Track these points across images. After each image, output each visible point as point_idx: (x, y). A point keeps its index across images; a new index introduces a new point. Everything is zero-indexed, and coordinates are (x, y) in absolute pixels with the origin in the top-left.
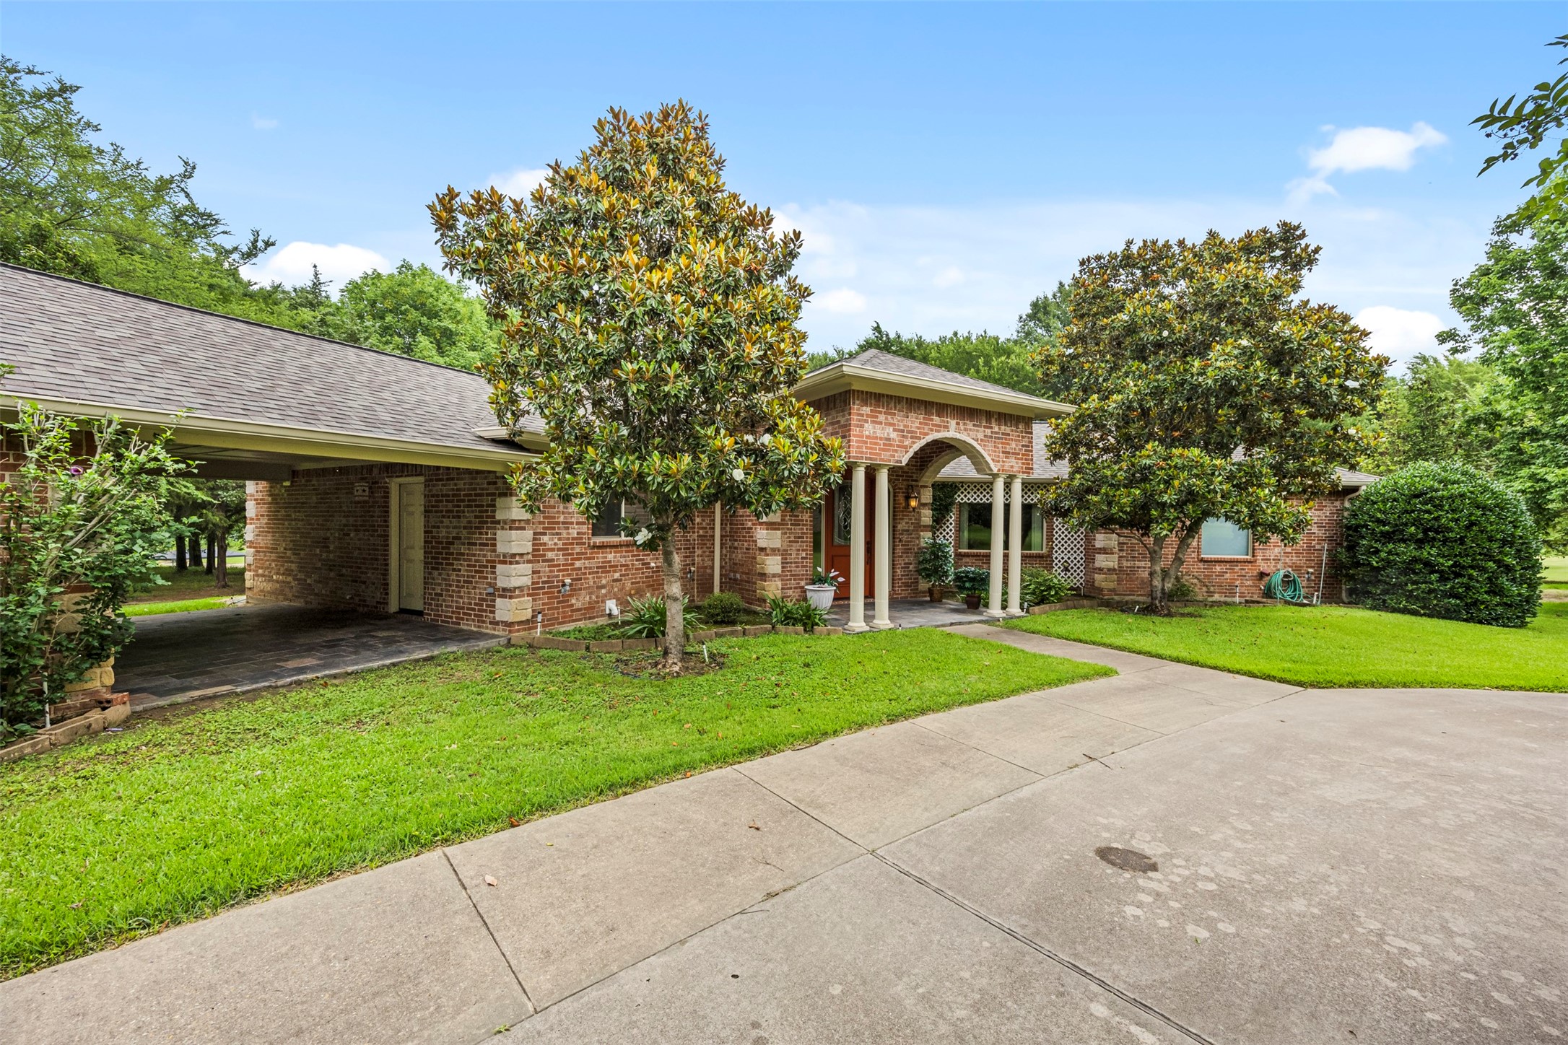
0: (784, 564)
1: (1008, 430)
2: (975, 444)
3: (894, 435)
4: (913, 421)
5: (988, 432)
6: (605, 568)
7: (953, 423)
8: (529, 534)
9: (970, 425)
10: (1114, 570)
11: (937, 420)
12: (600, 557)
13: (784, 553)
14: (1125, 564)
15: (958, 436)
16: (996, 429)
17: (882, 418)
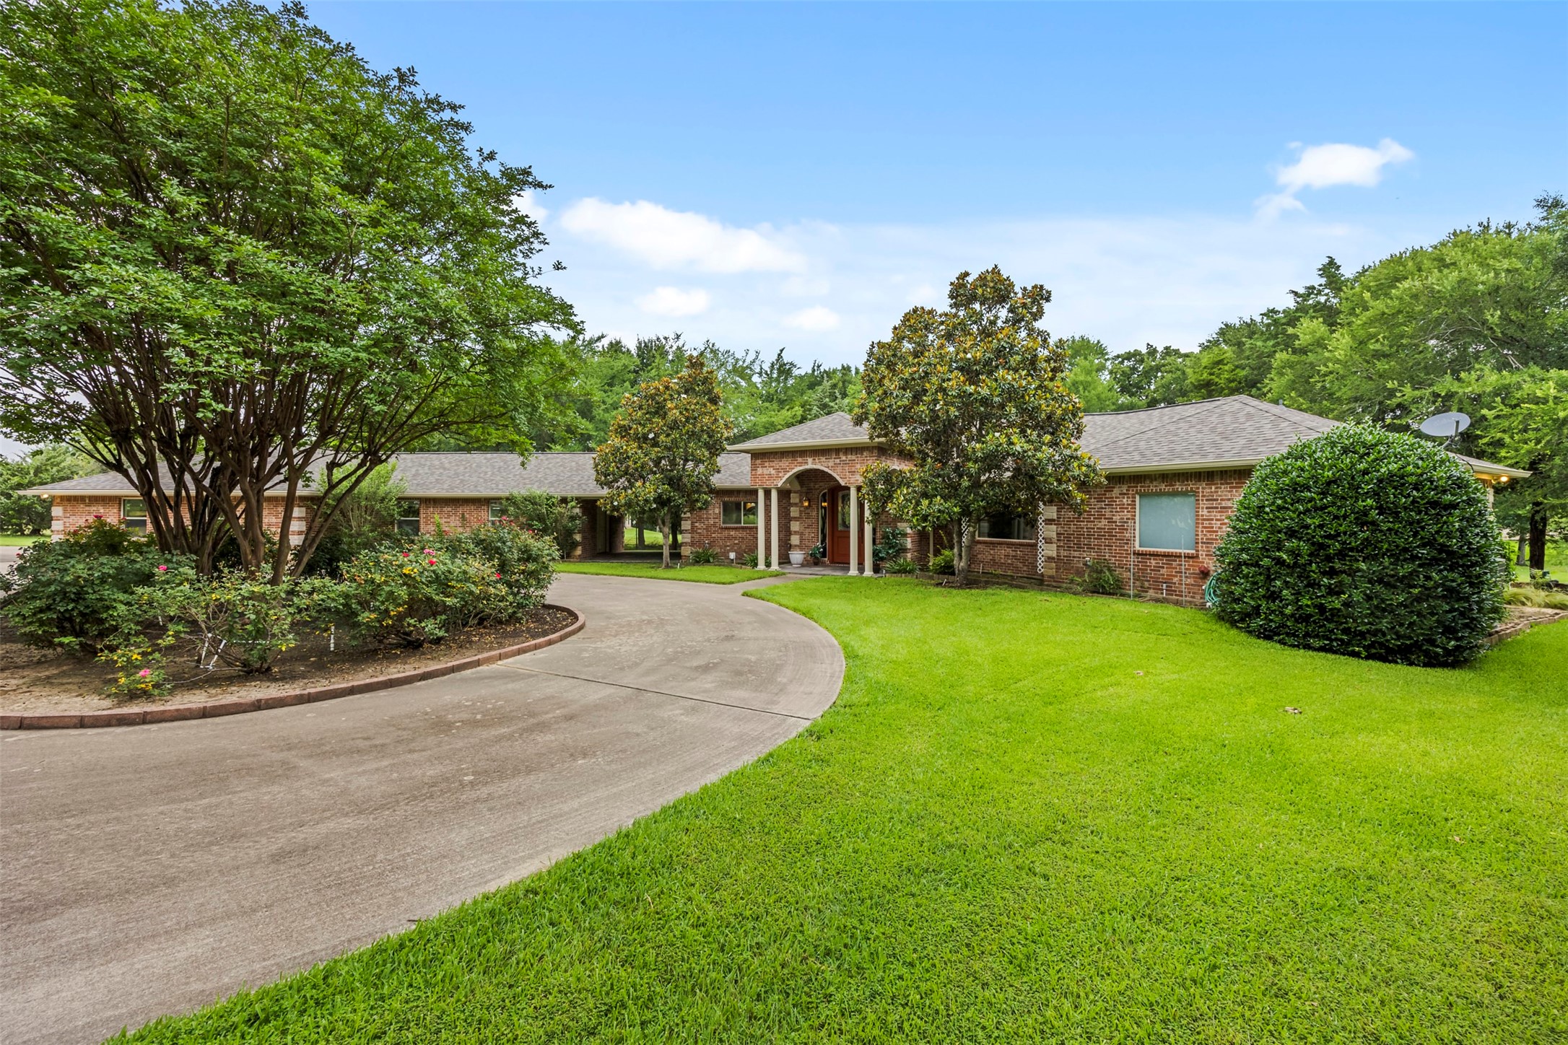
0: (801, 540)
1: (854, 457)
2: (826, 470)
3: (773, 472)
4: (784, 463)
5: (838, 461)
6: (729, 538)
7: (810, 460)
8: (689, 522)
9: (823, 459)
10: (1053, 558)
11: (800, 460)
12: (726, 533)
13: (801, 534)
14: (1063, 553)
15: (815, 467)
16: (844, 458)
17: (767, 464)
